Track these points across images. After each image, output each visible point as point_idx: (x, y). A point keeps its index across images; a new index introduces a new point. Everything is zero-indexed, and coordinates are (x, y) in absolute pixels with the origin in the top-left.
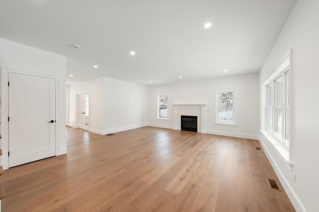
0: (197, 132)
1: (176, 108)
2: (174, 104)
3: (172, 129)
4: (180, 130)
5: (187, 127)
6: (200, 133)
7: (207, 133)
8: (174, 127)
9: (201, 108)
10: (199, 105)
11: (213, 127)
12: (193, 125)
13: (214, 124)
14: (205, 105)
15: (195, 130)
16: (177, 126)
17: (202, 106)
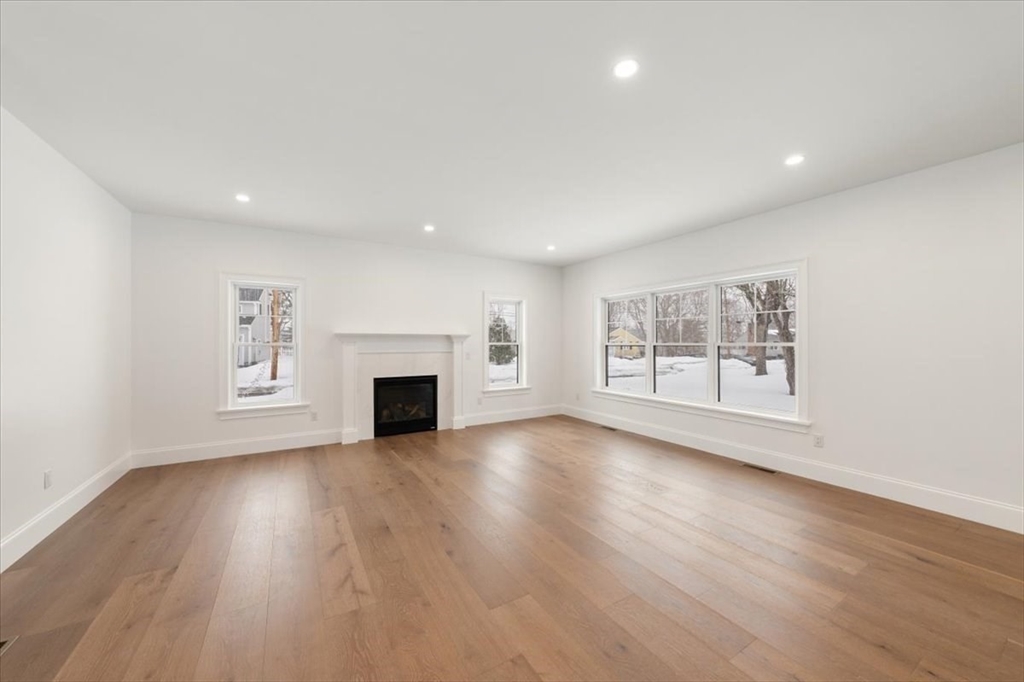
0: (436, 429)
1: (350, 351)
3: (335, 444)
4: (370, 441)
5: (397, 420)
6: (449, 432)
9: (452, 347)
10: (449, 338)
11: (480, 403)
12: (418, 409)
13: (484, 393)
14: (464, 338)
15: (429, 423)
16: (359, 425)
17: (455, 340)
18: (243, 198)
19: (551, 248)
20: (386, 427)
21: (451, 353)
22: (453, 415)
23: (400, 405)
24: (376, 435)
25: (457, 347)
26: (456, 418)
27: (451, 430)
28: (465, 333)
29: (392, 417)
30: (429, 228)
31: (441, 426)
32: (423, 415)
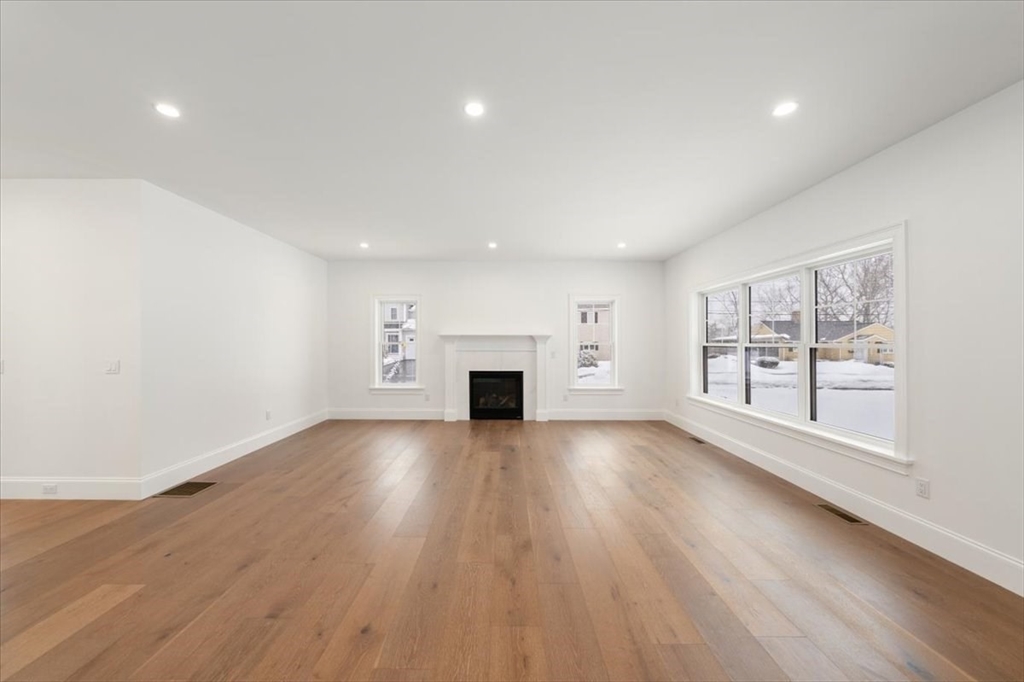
0: (522, 418)
1: (450, 349)
2: (443, 333)
4: (465, 421)
5: (489, 406)
6: (533, 422)
7: (552, 419)
8: (448, 411)
9: (535, 347)
10: (532, 338)
11: (565, 399)
12: (508, 400)
13: (570, 390)
14: (546, 338)
15: (516, 413)
16: (457, 406)
17: (538, 341)
18: (364, 245)
19: (622, 245)
20: (479, 412)
21: (535, 351)
22: (536, 408)
23: (494, 395)
24: (471, 418)
25: (540, 347)
26: (538, 411)
27: (535, 421)
28: (549, 334)
29: (486, 405)
30: (493, 245)
31: (527, 416)
32: (513, 405)
